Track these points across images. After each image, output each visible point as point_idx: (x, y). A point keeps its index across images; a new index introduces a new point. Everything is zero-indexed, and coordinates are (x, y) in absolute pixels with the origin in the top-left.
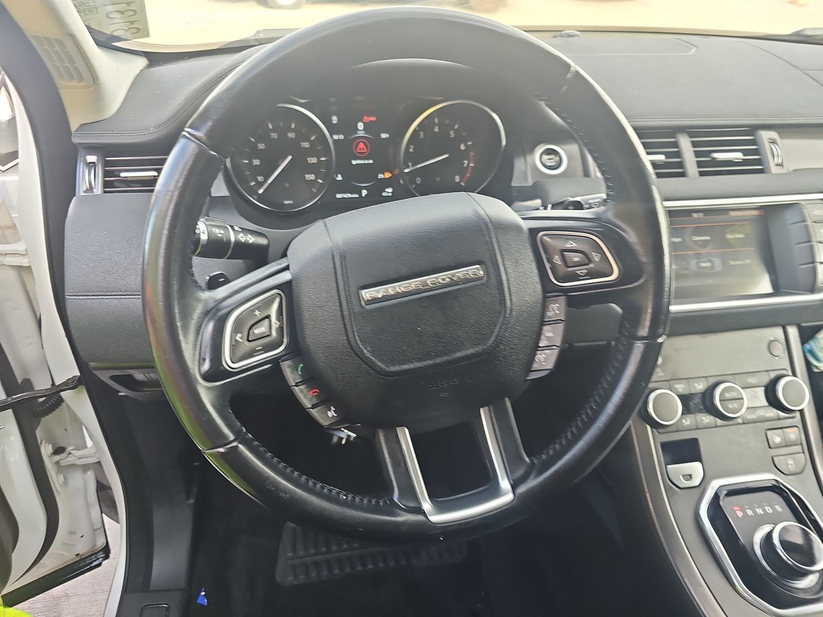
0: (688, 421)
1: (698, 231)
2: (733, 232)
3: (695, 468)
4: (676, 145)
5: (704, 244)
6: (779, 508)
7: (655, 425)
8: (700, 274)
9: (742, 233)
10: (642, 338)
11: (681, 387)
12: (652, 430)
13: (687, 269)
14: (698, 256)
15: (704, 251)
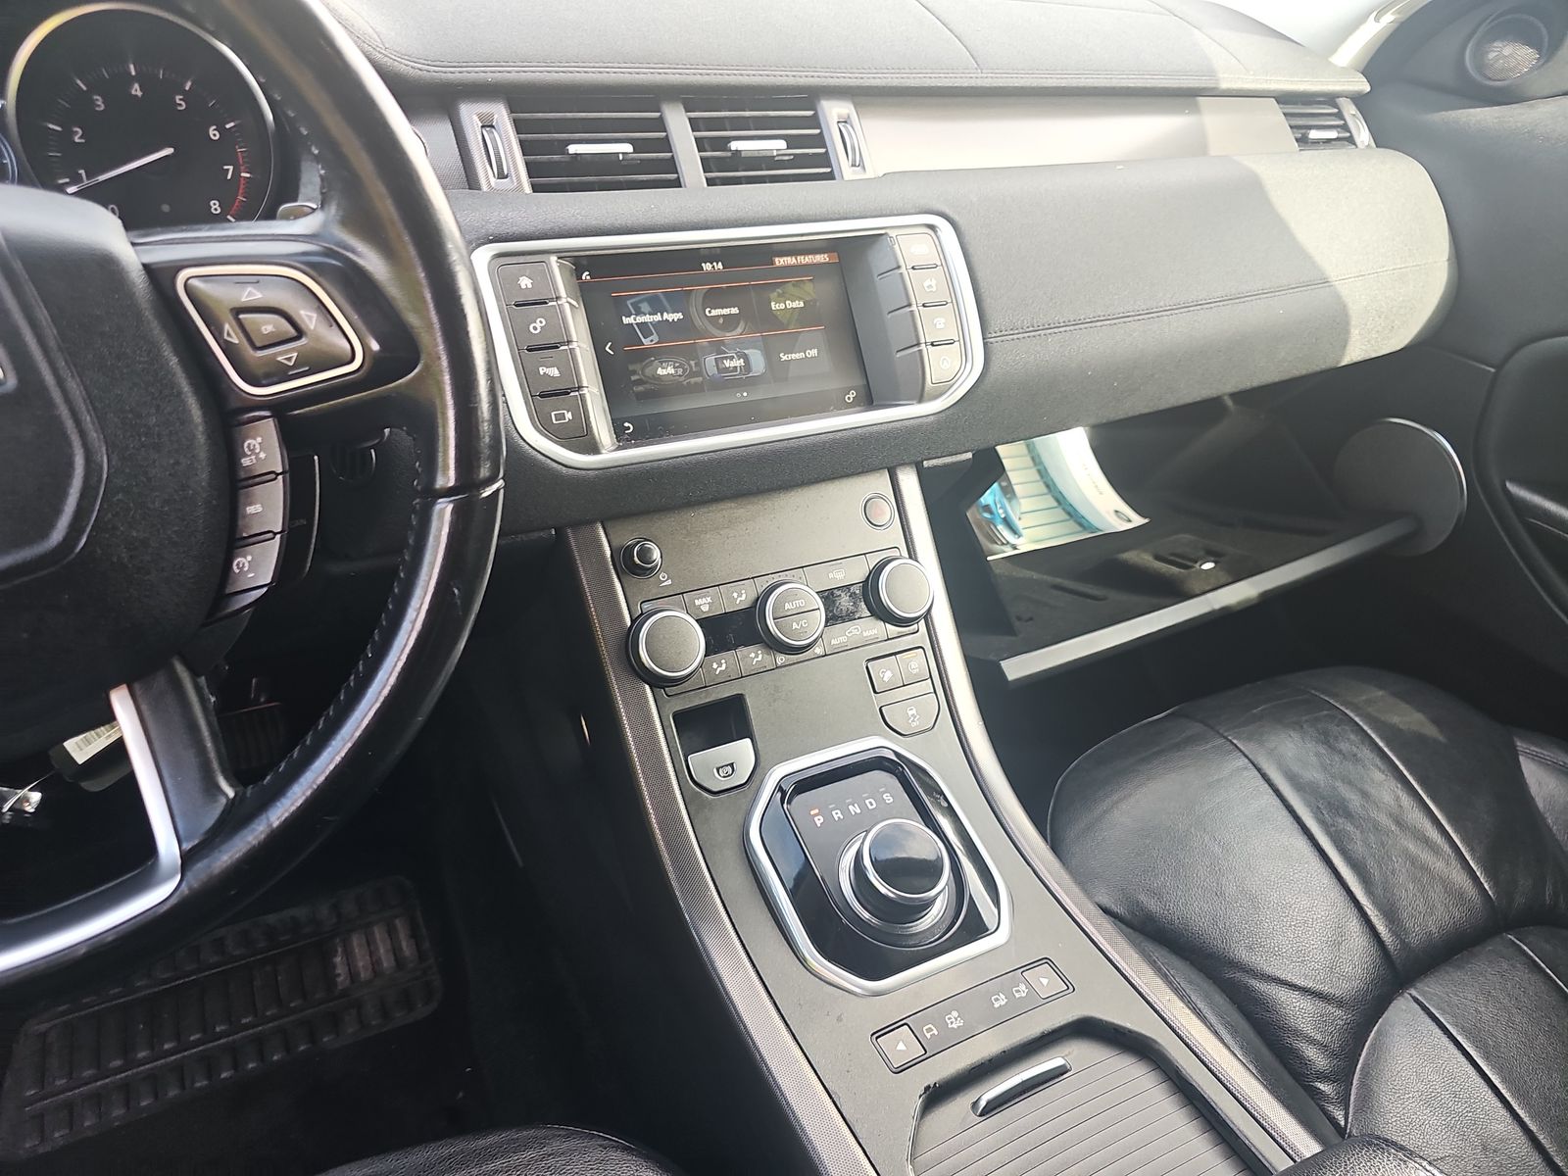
0: (721, 664)
1: (715, 298)
2: (783, 298)
3: (741, 751)
4: (660, 124)
5: (730, 322)
6: (888, 798)
7: (658, 682)
8: (726, 382)
9: (800, 299)
10: (448, 492)
11: (705, 604)
12: (652, 692)
13: (699, 374)
14: (718, 347)
15: (729, 336)
